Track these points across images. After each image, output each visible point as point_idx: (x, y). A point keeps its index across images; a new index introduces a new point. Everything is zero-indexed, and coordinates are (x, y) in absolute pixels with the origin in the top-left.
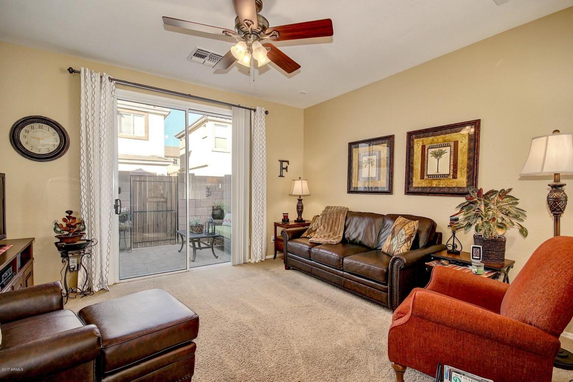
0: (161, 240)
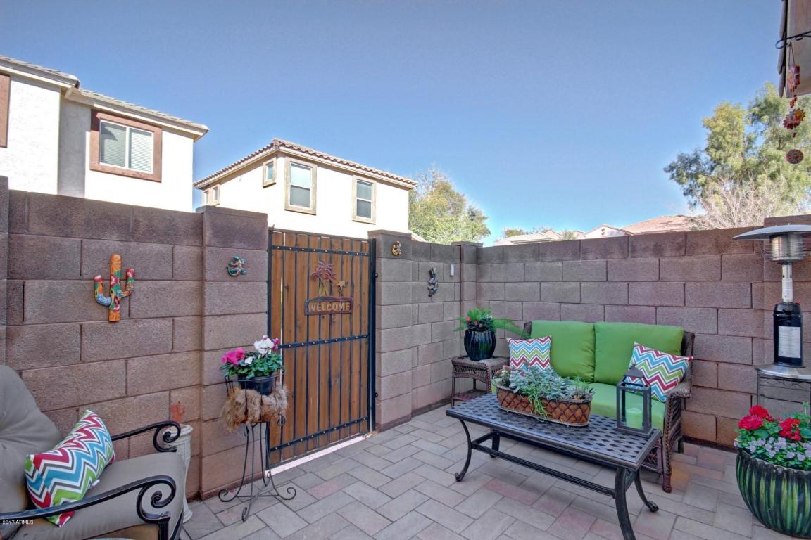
0: (337, 428)
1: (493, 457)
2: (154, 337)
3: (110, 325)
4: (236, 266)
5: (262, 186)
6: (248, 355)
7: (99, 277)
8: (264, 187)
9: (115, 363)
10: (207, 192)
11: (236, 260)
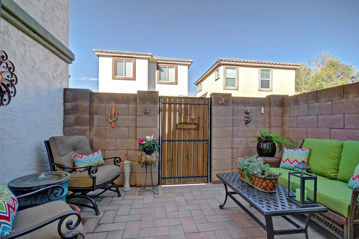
0: (191, 177)
1: (251, 206)
2: (123, 133)
3: (112, 128)
4: (147, 110)
5: (215, 80)
6: (144, 141)
7: (109, 114)
8: (216, 80)
9: (113, 139)
10: (198, 86)
11: (147, 108)
